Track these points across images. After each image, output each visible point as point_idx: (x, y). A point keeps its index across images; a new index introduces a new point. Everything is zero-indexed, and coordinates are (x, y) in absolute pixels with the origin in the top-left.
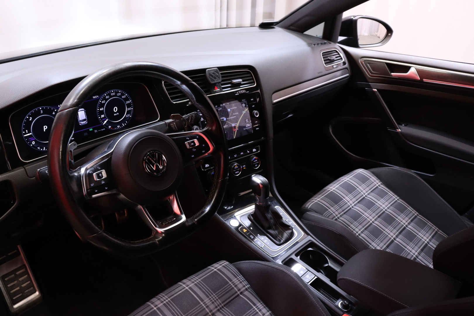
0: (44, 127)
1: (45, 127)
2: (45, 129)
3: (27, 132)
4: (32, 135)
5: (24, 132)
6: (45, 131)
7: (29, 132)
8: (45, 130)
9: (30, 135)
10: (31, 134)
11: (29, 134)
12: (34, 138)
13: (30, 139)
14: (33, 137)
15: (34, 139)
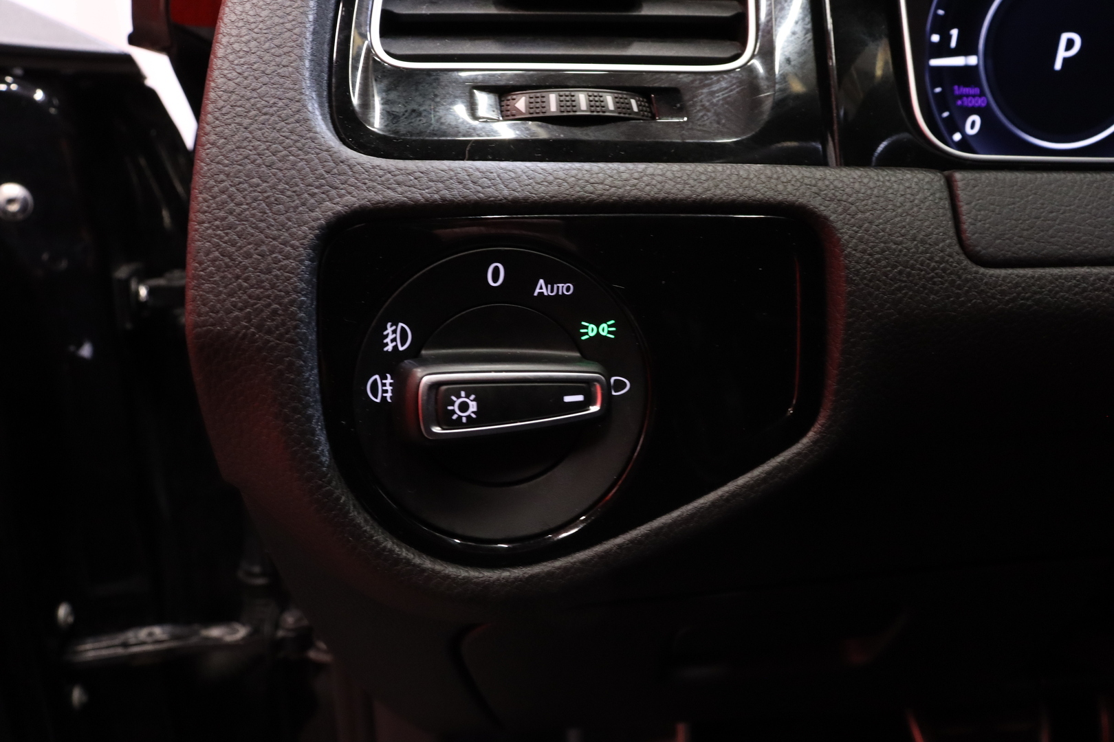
0: (1065, 37)
1: (1070, 44)
2: (1062, 54)
3: (953, 44)
4: (975, 68)
5: (935, 38)
6: (1058, 65)
7: (965, 48)
8: (1065, 60)
9: (967, 68)
10: (972, 60)
11: (958, 61)
12: (982, 94)
13: (961, 97)
14: (979, 85)
15: (980, 102)
